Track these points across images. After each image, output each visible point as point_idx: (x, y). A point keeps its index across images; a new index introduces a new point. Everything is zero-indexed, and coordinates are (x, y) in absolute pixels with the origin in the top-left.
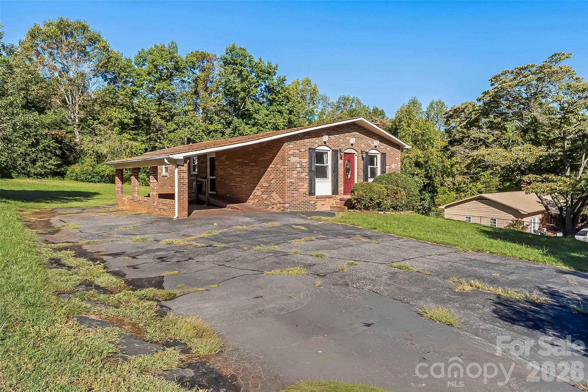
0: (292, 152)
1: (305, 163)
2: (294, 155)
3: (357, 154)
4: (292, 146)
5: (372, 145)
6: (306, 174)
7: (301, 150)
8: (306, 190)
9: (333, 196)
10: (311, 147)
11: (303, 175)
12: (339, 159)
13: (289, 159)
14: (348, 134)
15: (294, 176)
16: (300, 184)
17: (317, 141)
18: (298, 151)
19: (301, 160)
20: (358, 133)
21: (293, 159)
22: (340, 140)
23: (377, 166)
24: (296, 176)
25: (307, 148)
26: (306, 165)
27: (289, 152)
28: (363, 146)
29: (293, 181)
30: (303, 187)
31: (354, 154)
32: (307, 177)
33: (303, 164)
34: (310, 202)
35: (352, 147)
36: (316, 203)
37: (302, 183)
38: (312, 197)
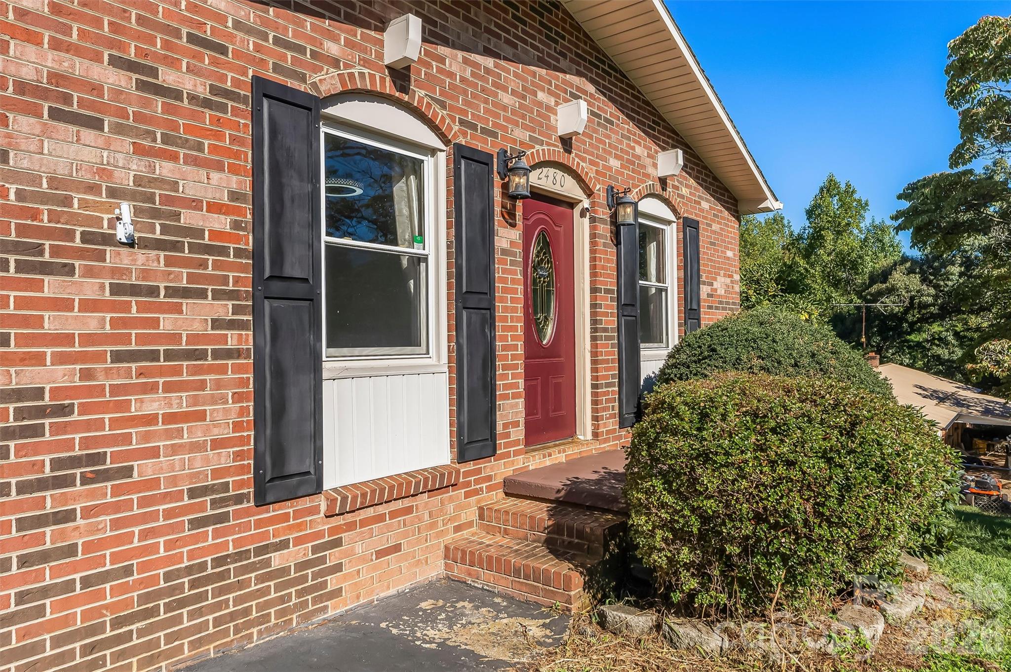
1: (215, 208)
3: (586, 204)
5: (650, 170)
6: (225, 309)
7: (167, 77)
9: (464, 468)
10: (270, 75)
12: (498, 218)
16: (154, 405)
17: (332, 48)
19: (164, 169)
22: (503, 97)
23: (660, 278)
26: (222, 223)
28: (615, 163)
31: (571, 204)
32: (231, 339)
33: (188, 218)
34: (277, 560)
35: (563, 158)
36: (332, 557)
37: (181, 402)
38: (288, 508)
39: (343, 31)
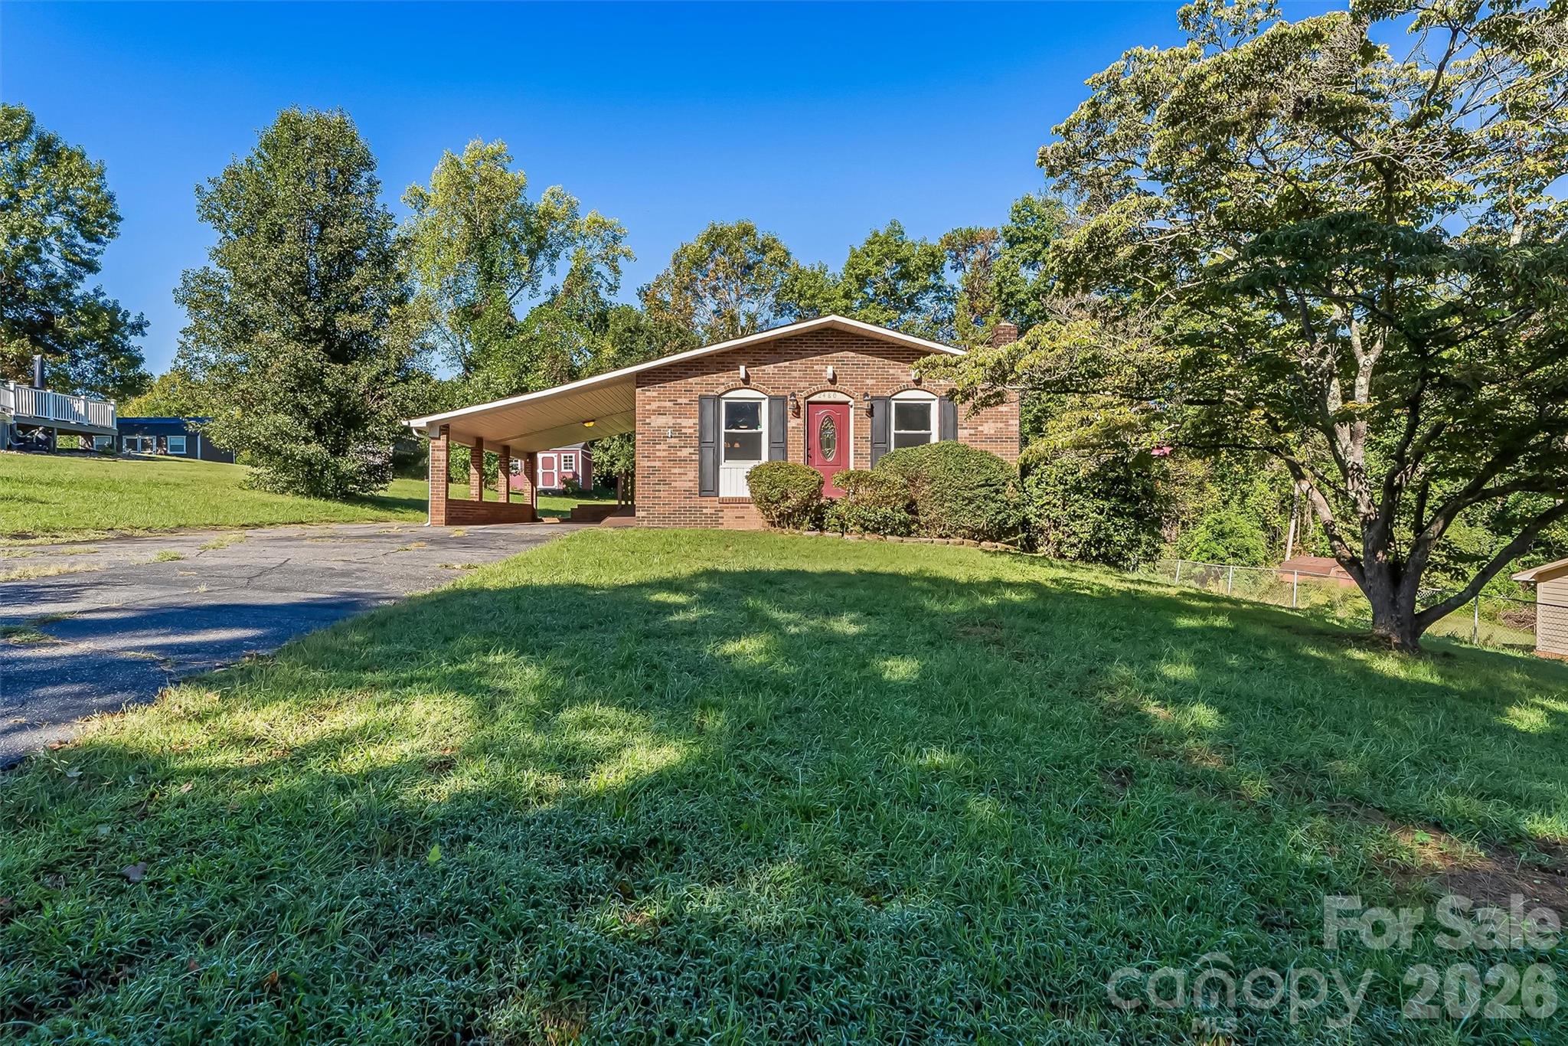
0: (654, 405)
1: (689, 427)
2: (661, 412)
3: (851, 403)
4: (655, 394)
5: (904, 378)
6: (692, 450)
7: (680, 401)
8: (691, 484)
10: (705, 393)
11: (685, 452)
13: (648, 421)
14: (818, 358)
15: (658, 454)
16: (676, 471)
17: (722, 380)
18: (670, 404)
19: (679, 421)
20: (852, 354)
21: (658, 421)
22: (794, 374)
23: (930, 429)
24: (665, 454)
25: (695, 397)
26: (692, 431)
27: (647, 407)
28: (869, 382)
29: (657, 464)
30: (684, 478)
31: (846, 403)
32: (694, 457)
33: (684, 431)
34: (705, 511)
35: (832, 387)
36: (721, 514)
37: (681, 471)
38: (708, 499)
39: (725, 375)
